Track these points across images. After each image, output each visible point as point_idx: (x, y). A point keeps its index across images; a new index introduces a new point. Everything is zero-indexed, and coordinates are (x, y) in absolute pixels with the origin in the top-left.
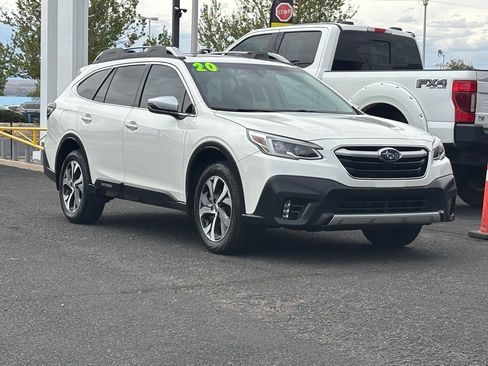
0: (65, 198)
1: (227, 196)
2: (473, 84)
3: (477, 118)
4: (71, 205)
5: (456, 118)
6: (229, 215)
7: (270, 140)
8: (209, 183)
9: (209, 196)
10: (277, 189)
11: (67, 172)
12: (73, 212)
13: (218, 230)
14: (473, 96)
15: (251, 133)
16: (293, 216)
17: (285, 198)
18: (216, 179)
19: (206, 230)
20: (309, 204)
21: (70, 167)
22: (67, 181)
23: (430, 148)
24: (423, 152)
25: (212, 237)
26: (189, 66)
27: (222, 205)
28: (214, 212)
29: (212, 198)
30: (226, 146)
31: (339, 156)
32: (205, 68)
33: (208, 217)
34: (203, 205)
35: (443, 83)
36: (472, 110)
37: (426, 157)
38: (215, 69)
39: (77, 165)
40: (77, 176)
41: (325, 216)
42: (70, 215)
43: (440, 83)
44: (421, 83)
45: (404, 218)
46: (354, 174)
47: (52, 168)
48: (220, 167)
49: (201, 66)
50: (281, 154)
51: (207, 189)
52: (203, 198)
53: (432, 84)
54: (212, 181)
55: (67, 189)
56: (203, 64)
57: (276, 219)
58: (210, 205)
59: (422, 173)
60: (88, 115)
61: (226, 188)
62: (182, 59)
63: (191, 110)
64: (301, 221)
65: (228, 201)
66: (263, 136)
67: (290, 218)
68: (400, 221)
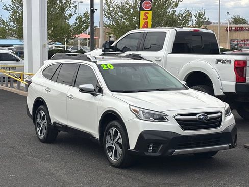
0: (38, 129)
1: (120, 138)
2: (245, 62)
3: (247, 79)
4: (41, 133)
5: (236, 80)
6: (121, 148)
7: (141, 112)
8: (110, 131)
9: (111, 137)
10: (146, 137)
11: (38, 115)
12: (42, 137)
13: (116, 155)
14: (245, 69)
15: (132, 107)
16: (154, 151)
17: (150, 142)
18: (114, 129)
19: (110, 155)
20: (162, 145)
21: (40, 113)
22: (39, 121)
23: (223, 111)
24: (220, 114)
25: (113, 159)
26: (99, 66)
27: (117, 142)
28: (113, 146)
29: (112, 138)
30: (119, 113)
31: (177, 120)
32: (107, 67)
33: (111, 148)
34: (108, 142)
35: (229, 62)
36: (244, 76)
37: (221, 117)
38: (112, 68)
39: (44, 113)
40: (43, 118)
41: (170, 151)
42: (41, 138)
43: (228, 61)
44: (218, 61)
45: (210, 149)
46: (184, 128)
47: (31, 113)
48: (116, 123)
49: (105, 66)
50: (147, 119)
51: (110, 133)
52: (108, 138)
53: (224, 62)
54: (112, 130)
55: (39, 125)
56: (106, 65)
57: (145, 153)
58: (112, 142)
59: (219, 125)
60: (48, 88)
61: (119, 135)
62: (95, 62)
63: (100, 91)
64: (157, 154)
65: (121, 141)
66: (138, 109)
67: (152, 152)
68: (208, 151)
